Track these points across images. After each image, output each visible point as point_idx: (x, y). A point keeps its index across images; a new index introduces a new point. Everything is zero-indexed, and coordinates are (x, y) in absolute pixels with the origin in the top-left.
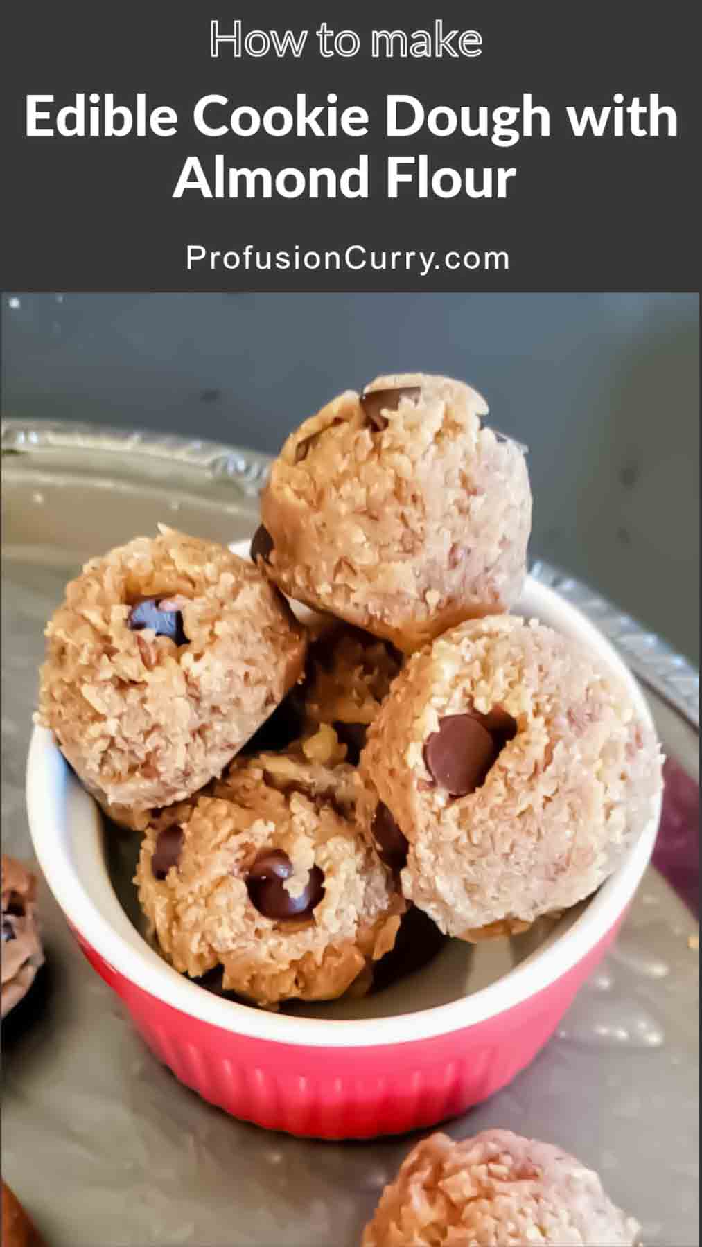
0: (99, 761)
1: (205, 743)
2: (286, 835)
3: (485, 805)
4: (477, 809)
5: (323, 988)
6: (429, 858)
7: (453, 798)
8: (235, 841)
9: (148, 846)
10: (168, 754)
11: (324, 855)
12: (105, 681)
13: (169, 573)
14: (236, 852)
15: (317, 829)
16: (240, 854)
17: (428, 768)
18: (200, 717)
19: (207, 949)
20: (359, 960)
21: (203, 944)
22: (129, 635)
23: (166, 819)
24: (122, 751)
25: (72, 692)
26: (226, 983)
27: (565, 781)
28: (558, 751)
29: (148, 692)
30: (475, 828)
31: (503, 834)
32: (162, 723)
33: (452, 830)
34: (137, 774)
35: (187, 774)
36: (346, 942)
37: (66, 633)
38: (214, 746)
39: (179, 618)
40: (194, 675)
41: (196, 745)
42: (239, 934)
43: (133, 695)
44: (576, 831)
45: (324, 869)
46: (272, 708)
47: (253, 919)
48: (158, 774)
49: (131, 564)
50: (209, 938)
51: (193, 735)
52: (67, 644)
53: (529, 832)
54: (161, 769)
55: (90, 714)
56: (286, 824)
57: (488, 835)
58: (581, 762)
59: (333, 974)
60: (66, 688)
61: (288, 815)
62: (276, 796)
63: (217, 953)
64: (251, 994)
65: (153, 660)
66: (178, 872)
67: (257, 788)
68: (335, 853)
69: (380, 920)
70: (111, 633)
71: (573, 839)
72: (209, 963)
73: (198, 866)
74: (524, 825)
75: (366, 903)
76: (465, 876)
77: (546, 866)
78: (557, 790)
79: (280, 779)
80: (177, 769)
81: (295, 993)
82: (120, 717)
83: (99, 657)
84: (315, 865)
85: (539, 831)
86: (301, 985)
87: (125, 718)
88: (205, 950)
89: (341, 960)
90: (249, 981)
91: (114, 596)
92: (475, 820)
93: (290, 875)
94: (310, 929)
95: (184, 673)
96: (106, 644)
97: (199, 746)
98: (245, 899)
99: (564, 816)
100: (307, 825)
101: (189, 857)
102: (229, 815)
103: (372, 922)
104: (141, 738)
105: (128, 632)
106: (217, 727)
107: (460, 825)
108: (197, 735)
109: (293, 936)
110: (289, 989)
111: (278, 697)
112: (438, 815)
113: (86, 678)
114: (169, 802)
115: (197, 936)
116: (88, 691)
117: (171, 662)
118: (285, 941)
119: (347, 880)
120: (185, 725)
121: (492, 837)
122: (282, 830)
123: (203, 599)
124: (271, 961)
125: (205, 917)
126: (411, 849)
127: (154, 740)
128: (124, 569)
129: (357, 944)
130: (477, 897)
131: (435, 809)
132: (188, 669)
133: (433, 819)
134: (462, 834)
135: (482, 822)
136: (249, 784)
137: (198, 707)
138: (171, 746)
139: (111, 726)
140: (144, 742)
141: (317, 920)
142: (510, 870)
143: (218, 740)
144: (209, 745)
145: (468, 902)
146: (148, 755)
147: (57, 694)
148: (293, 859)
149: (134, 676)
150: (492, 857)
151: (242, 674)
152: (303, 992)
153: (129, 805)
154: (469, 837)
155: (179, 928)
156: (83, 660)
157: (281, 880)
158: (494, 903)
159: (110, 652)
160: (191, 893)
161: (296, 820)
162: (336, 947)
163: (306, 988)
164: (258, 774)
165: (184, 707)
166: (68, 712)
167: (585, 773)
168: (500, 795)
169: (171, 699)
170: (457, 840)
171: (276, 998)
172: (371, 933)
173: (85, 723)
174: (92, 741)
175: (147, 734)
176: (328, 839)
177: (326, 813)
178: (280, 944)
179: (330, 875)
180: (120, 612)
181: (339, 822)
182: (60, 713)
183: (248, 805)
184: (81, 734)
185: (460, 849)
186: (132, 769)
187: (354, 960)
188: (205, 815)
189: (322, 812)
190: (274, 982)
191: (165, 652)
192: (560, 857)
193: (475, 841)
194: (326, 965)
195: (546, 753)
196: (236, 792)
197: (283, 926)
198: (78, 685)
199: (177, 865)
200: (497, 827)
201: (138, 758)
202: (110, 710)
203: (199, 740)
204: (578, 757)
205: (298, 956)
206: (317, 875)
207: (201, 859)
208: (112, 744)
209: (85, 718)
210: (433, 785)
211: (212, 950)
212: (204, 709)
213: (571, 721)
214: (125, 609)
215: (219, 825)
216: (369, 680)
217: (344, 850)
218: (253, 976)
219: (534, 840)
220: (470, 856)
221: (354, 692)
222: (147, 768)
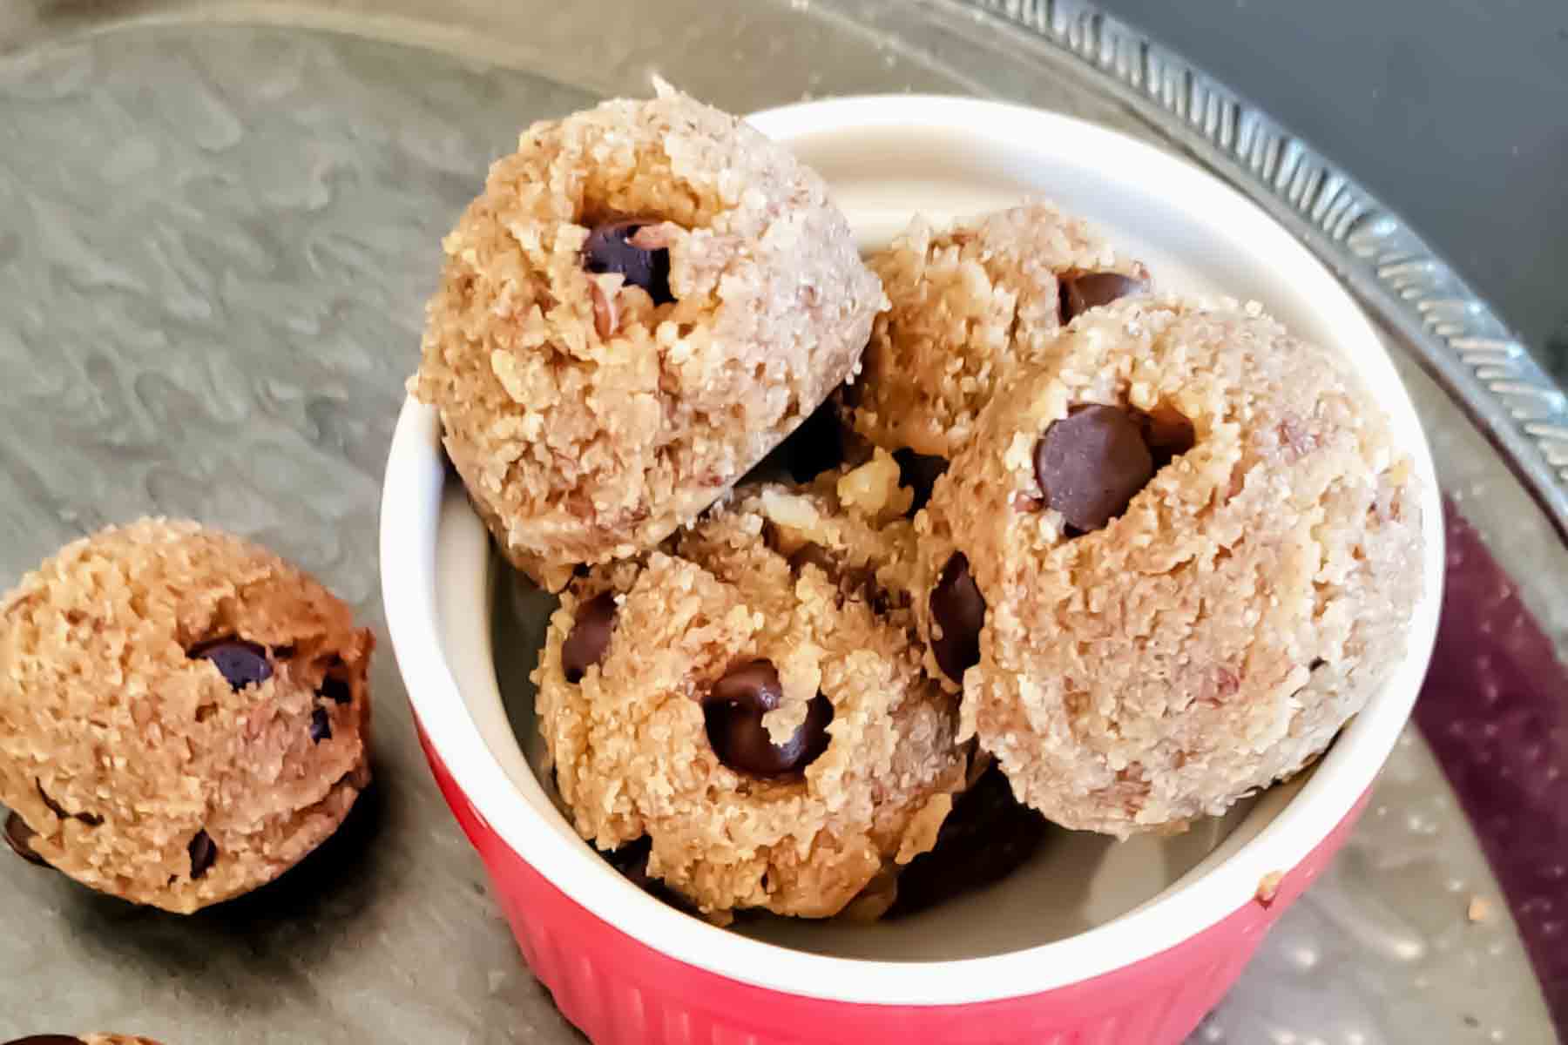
0: (502, 476)
1: (677, 471)
2: (779, 638)
3: (1121, 546)
4: (1106, 552)
5: (806, 899)
6: (1015, 633)
7: (1071, 532)
8: (697, 636)
9: (562, 622)
10: (614, 482)
11: (837, 679)
12: (531, 349)
13: (659, 176)
14: (696, 654)
15: (834, 630)
16: (702, 659)
17: (1037, 476)
18: (675, 427)
19: (629, 808)
20: (872, 861)
21: (624, 799)
22: (580, 279)
23: (595, 580)
24: (542, 466)
25: (475, 358)
26: (653, 867)
27: (1258, 527)
28: (1254, 477)
29: (596, 378)
30: (1097, 584)
31: (1142, 599)
32: (612, 431)
33: (1059, 586)
34: (561, 507)
35: (640, 517)
36: (853, 826)
37: (478, 257)
38: (690, 477)
39: (662, 259)
40: (675, 361)
41: (661, 473)
42: (681, 790)
43: (572, 379)
44: (1263, 615)
45: (835, 702)
46: (795, 423)
47: (707, 770)
48: (594, 513)
49: (599, 153)
50: (634, 791)
51: (659, 455)
52: (478, 276)
53: (1185, 602)
54: (600, 505)
55: (498, 399)
56: (785, 616)
57: (1117, 597)
58: (1287, 501)
59: (825, 878)
60: (466, 347)
61: (789, 604)
62: (777, 565)
63: (644, 816)
64: (691, 892)
65: (614, 325)
66: (601, 674)
67: (748, 548)
68: (858, 675)
69: (916, 798)
70: (551, 273)
71: (1257, 629)
72: (630, 830)
73: (633, 670)
74: (1180, 588)
75: (897, 767)
76: (1069, 672)
77: (1206, 671)
78: (1241, 541)
79: (788, 537)
80: (627, 508)
81: (760, 899)
82: (546, 412)
83: (526, 309)
84: (819, 692)
85: (1202, 602)
86: (772, 887)
87: (554, 414)
88: (626, 809)
89: (842, 857)
90: (688, 869)
91: (564, 207)
92: (1100, 571)
93: (776, 705)
94: (797, 797)
95: (659, 353)
96: (542, 286)
97: (665, 474)
98: (699, 736)
99: (1248, 588)
100: (819, 622)
101: (620, 650)
102: (694, 591)
103: (902, 800)
104: (575, 450)
105: (579, 273)
106: (700, 447)
107: (1073, 579)
108: (665, 457)
109: (767, 806)
110: (751, 892)
111: (808, 407)
112: (1040, 556)
113: (500, 340)
114: (605, 557)
115: (617, 785)
116: (502, 363)
117: (640, 332)
118: (753, 813)
119: (870, 726)
120: (648, 441)
121: (1123, 603)
122: (777, 628)
123: (709, 232)
124: (726, 842)
125: (633, 756)
126: (988, 617)
127: (596, 456)
128: (586, 159)
129: (870, 833)
130: (1084, 721)
131: (1038, 546)
132: (666, 350)
133: (1032, 562)
134: (1076, 593)
135: (1110, 574)
136: (738, 539)
137: (672, 410)
138: (619, 470)
139: (531, 425)
140: (579, 458)
141: (810, 786)
142: (1144, 669)
143: (698, 468)
144: (682, 475)
145: (1067, 732)
146: (582, 478)
147: (450, 354)
148: (784, 678)
149: (577, 348)
150: (1117, 639)
151: (751, 365)
152: (772, 899)
153: (540, 552)
154: (1087, 604)
155: (590, 768)
156: (500, 309)
157: (761, 712)
158: (1112, 734)
159: (545, 304)
160: (616, 713)
161: (803, 614)
162: (836, 835)
163: (779, 893)
164: (754, 524)
165: (650, 409)
166: (466, 388)
167: (1292, 520)
168: (1147, 532)
169: (632, 394)
170: (1068, 601)
171: (728, 903)
172: (899, 818)
173: (490, 413)
174: (496, 444)
175: (585, 445)
176: (849, 653)
177: (856, 607)
178: (745, 816)
179: (844, 711)
180: (570, 238)
181: (873, 625)
182: (451, 386)
183: (729, 575)
184: (481, 427)
185: (1068, 621)
186: (553, 498)
187: (863, 858)
188: (656, 585)
189: (846, 604)
190: (727, 879)
191: (634, 315)
192: (1232, 659)
193: (1094, 608)
194: (815, 863)
195: (1232, 476)
196: (715, 551)
197: (754, 788)
198: (486, 346)
199: (601, 665)
200: (1134, 583)
201: (566, 481)
202: (534, 398)
203: (667, 465)
204: (1285, 493)
205: (771, 841)
206: (821, 709)
207: (637, 658)
208: (528, 453)
209: (490, 405)
210: (1040, 505)
211: (636, 811)
212: (683, 415)
213: (1284, 440)
214: (580, 234)
215: (675, 607)
216: (968, 384)
217: (874, 673)
218: (696, 862)
219: (1192, 619)
220: (1082, 634)
221: (941, 402)
222: (578, 499)
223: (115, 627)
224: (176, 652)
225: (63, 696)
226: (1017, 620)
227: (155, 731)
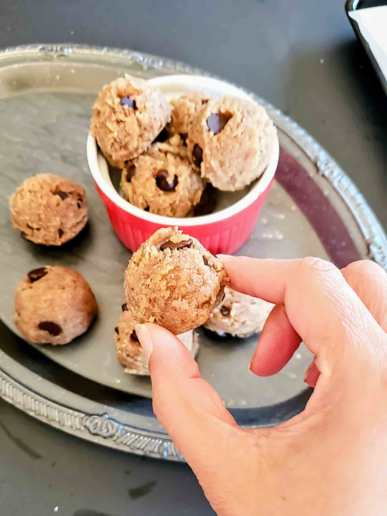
0: (111, 146)
1: (143, 139)
2: (167, 165)
5: (179, 213)
7: (215, 134)
8: (152, 167)
9: (124, 173)
10: (132, 143)
11: (178, 171)
12: (113, 121)
13: (131, 88)
14: (152, 170)
15: (175, 163)
17: (208, 126)
18: (141, 131)
20: (189, 204)
21: (143, 199)
22: (120, 107)
24: (118, 142)
25: (103, 125)
26: (151, 209)
29: (126, 124)
32: (130, 133)
34: (123, 149)
35: (137, 149)
36: (185, 198)
37: (100, 107)
38: (146, 140)
39: (134, 102)
40: (140, 119)
42: (154, 195)
43: (122, 125)
45: (178, 175)
47: (158, 191)
49: (119, 87)
50: (145, 198)
51: (139, 137)
52: (101, 110)
54: (130, 148)
55: (109, 131)
56: (166, 162)
59: (182, 208)
60: (101, 124)
61: (167, 159)
62: (162, 155)
65: (128, 114)
66: (135, 178)
67: (157, 153)
68: (181, 170)
69: (195, 192)
70: (115, 107)
72: (146, 204)
73: (141, 175)
75: (191, 186)
79: (164, 150)
80: (134, 147)
81: (171, 214)
82: (118, 132)
83: (111, 114)
84: (175, 174)
88: (144, 201)
89: (184, 204)
91: (115, 95)
93: (168, 177)
96: (113, 110)
97: (141, 140)
98: (155, 185)
100: (172, 162)
101: (138, 173)
102: (149, 160)
103: (193, 192)
106: (146, 134)
109: (170, 196)
110: (169, 213)
112: (211, 139)
113: (107, 120)
114: (131, 158)
115: (142, 197)
116: (108, 124)
117: (133, 115)
118: (167, 197)
119: (185, 178)
120: (137, 134)
122: (165, 164)
123: (142, 96)
124: (163, 204)
125: (144, 191)
126: (203, 152)
127: (128, 138)
128: (117, 88)
129: (189, 199)
131: (210, 137)
132: (138, 117)
136: (154, 152)
137: (140, 128)
138: (133, 140)
139: (115, 134)
140: (125, 139)
141: (176, 190)
143: (146, 138)
145: (221, 170)
146: (126, 144)
147: (98, 126)
148: (169, 172)
149: (122, 119)
151: (153, 118)
153: (119, 160)
155: (135, 195)
156: (107, 115)
157: (166, 178)
158: (229, 169)
159: (115, 112)
160: (139, 184)
161: (169, 161)
162: (183, 199)
164: (157, 149)
165: (136, 128)
166: (102, 131)
169: (133, 126)
172: (193, 195)
173: (107, 134)
174: (109, 140)
175: (126, 137)
176: (179, 166)
177: (178, 159)
179: (180, 177)
180: (117, 100)
181: (182, 162)
182: (99, 132)
183: (155, 157)
184: (106, 138)
186: (121, 148)
188: (142, 161)
190: (165, 211)
191: (131, 112)
194: (180, 205)
195: (241, 120)
196: (151, 153)
197: (167, 193)
198: (105, 122)
199: (134, 176)
201: (123, 144)
202: (115, 130)
203: (141, 138)
205: (171, 202)
206: (176, 177)
207: (141, 173)
208: (115, 140)
210: (209, 130)
211: (146, 202)
212: (142, 129)
214: (119, 99)
217: (184, 169)
218: (158, 209)
222: (125, 147)
224: (51, 194)
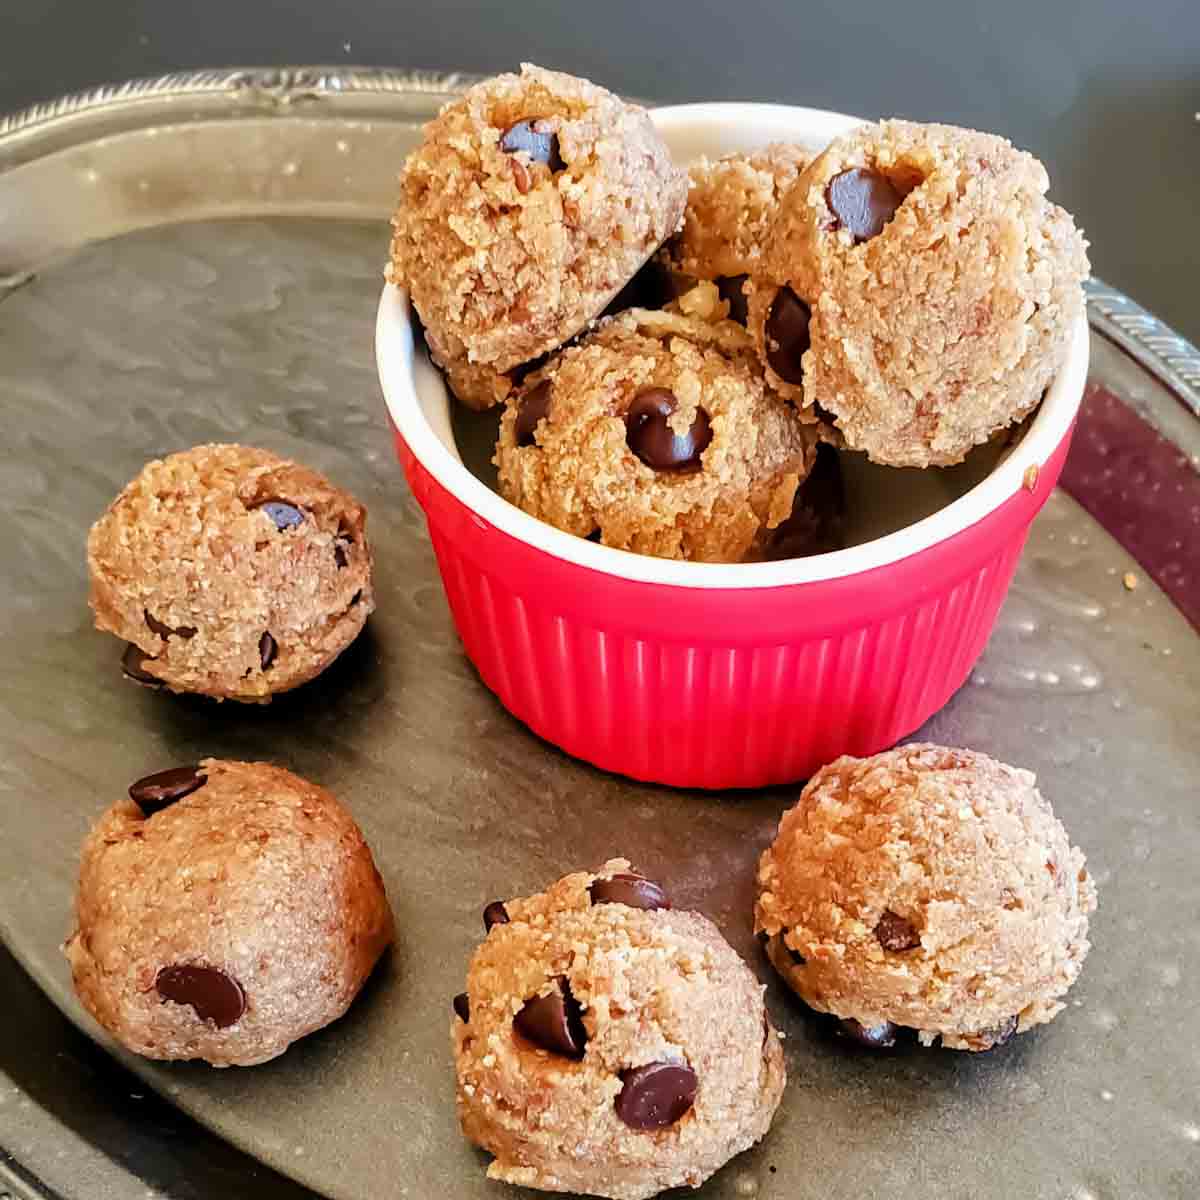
0: (461, 309)
1: (581, 281)
3: (896, 238)
4: (887, 244)
5: (713, 557)
7: (859, 240)
9: (510, 414)
10: (540, 291)
11: (711, 394)
12: (473, 210)
14: (613, 390)
15: (702, 368)
16: (618, 393)
17: (830, 208)
18: (576, 251)
19: (582, 506)
20: (753, 521)
21: (577, 500)
22: (502, 158)
24: (489, 292)
27: (981, 213)
28: (971, 186)
29: (522, 219)
30: (884, 265)
31: (917, 268)
32: (536, 255)
33: (860, 273)
34: (505, 318)
35: (559, 318)
36: (737, 495)
37: (428, 164)
38: (590, 284)
39: (555, 142)
40: (572, 200)
41: (570, 282)
42: (618, 483)
43: (505, 223)
44: (997, 268)
45: (711, 410)
46: (652, 247)
47: (634, 467)
48: (529, 316)
49: (499, 95)
50: (584, 490)
51: (567, 272)
52: (430, 177)
53: (945, 265)
54: (532, 310)
55: (459, 247)
56: (668, 363)
57: (899, 272)
58: (995, 197)
59: (724, 534)
60: (427, 226)
61: (668, 357)
62: (653, 342)
63: (594, 508)
65: (529, 183)
66: (548, 424)
67: (631, 338)
68: (724, 392)
69: (775, 476)
70: (482, 159)
71: (994, 278)
72: (584, 525)
73: (571, 410)
74: (940, 256)
75: (760, 453)
76: (876, 331)
77: (967, 312)
78: (973, 222)
79: (655, 330)
80: (551, 310)
82: (490, 248)
83: (468, 185)
84: (700, 407)
85: (957, 263)
87: (495, 249)
88: (579, 508)
89: (733, 519)
92: (885, 257)
93: (674, 411)
94: (698, 475)
95: (561, 196)
96: (476, 169)
97: (573, 284)
98: (624, 443)
99: (984, 252)
100: (691, 363)
101: (559, 402)
103: (767, 477)
104: (512, 272)
105: (500, 154)
106: (595, 261)
107: (868, 266)
108: (571, 274)
109: (678, 486)
110: (674, 555)
113: (452, 210)
114: (538, 353)
115: (571, 492)
116: (455, 222)
117: (547, 186)
118: (669, 491)
119: (739, 423)
120: (560, 261)
121: (905, 275)
122: (663, 372)
123: (581, 123)
124: (654, 515)
125: (580, 467)
127: (527, 274)
128: (491, 99)
129: (750, 501)
130: (890, 368)
132: (566, 193)
134: (871, 274)
135: (892, 257)
136: (624, 333)
137: (573, 240)
138: (544, 284)
139: (479, 260)
140: (515, 279)
141: (704, 466)
142: (926, 316)
143: (595, 276)
144: (585, 282)
145: (880, 379)
146: (518, 294)
147: (416, 234)
148: (677, 392)
149: (506, 202)
150: (905, 299)
151: (622, 199)
154: (880, 282)
155: (549, 488)
156: (450, 190)
157: (664, 418)
158: (911, 372)
159: (481, 178)
160: (564, 442)
161: (680, 360)
162: (727, 501)
163: (693, 557)
165: (560, 234)
167: (1002, 208)
168: (911, 226)
169: (547, 225)
170: (867, 281)
172: (767, 489)
174: (455, 285)
175: (519, 268)
176: (716, 378)
178: (664, 494)
179: (718, 415)
180: (489, 135)
181: (726, 365)
182: (419, 257)
185: (870, 296)
186: (498, 316)
187: (748, 519)
189: (706, 354)
190: (658, 544)
191: (541, 177)
192: (983, 301)
193: (886, 281)
194: (716, 524)
195: (958, 186)
197: (666, 478)
198: (442, 218)
199: (547, 416)
200: (909, 259)
201: (506, 300)
202: (479, 243)
203: (574, 278)
204: (993, 192)
205: (684, 510)
206: (703, 417)
207: (573, 402)
208: (479, 283)
209: (449, 256)
210: (836, 225)
211: (587, 509)
212: (580, 241)
213: (983, 166)
214: (496, 133)
215: (593, 366)
216: (754, 227)
217: (734, 390)
218: (634, 535)
219: (952, 276)
220: (882, 302)
221: (738, 241)
222: (516, 311)
223: (192, 496)
224: (238, 506)
225: (160, 548)
226: (835, 302)
227: (228, 558)
